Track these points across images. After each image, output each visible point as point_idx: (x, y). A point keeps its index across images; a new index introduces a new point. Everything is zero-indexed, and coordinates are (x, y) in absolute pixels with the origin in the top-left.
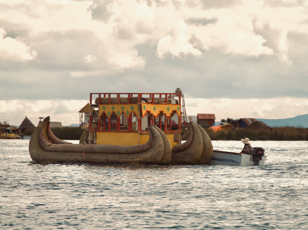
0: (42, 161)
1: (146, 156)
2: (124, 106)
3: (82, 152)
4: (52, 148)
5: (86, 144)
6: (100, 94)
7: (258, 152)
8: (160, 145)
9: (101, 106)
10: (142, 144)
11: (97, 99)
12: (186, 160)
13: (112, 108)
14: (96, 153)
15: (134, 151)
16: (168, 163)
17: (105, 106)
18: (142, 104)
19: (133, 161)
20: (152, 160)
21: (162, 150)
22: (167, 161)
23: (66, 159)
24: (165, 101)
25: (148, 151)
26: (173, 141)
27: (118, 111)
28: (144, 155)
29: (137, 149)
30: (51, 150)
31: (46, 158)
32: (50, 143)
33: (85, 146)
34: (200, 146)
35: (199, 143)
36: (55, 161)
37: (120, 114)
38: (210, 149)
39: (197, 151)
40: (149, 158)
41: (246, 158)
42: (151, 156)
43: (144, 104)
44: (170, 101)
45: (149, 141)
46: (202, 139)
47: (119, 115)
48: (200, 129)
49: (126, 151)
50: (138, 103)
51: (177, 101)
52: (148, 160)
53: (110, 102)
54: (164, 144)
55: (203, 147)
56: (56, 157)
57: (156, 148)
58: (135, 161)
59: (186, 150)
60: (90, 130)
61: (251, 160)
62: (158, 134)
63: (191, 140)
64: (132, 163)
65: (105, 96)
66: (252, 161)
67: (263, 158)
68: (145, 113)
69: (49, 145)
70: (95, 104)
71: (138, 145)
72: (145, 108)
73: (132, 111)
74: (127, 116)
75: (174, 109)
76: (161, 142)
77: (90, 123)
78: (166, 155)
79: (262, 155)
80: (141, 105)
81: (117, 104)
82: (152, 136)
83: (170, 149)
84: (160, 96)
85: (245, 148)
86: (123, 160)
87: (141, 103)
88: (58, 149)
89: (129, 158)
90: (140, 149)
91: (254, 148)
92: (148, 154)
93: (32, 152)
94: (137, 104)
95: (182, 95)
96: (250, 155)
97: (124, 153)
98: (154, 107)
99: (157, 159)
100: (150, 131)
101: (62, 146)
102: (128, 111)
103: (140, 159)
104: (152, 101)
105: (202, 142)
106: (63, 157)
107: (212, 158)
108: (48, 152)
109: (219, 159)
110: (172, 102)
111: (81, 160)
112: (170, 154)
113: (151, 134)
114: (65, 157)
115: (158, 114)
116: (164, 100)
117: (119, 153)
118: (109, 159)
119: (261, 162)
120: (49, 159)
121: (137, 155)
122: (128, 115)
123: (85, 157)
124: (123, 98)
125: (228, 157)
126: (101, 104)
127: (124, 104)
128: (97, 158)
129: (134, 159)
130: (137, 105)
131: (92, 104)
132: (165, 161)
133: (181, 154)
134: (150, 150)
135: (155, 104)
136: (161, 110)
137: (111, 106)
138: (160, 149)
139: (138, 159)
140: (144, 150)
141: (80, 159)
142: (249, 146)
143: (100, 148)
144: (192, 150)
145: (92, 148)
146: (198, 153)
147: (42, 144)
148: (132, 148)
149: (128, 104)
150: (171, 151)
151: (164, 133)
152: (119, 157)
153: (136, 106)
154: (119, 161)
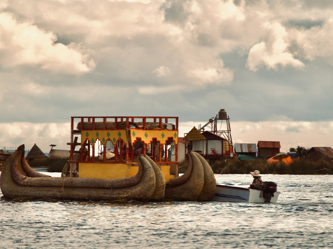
0: (15, 197)
1: (134, 191)
2: (110, 132)
3: (61, 187)
4: (27, 182)
5: (66, 177)
6: (82, 118)
7: (269, 187)
8: (151, 178)
9: (84, 132)
10: (130, 177)
11: (79, 124)
12: (183, 196)
13: (96, 135)
14: (77, 187)
15: (120, 186)
16: (161, 199)
17: (89, 131)
18: (131, 129)
19: (120, 197)
20: (141, 196)
21: (153, 184)
22: (160, 197)
23: (43, 195)
24: (160, 127)
25: (136, 186)
26: (169, 174)
27: (103, 138)
28: (133, 190)
29: (124, 183)
30: (26, 184)
31: (19, 194)
32: (25, 176)
33: (64, 180)
34: (200, 180)
35: (199, 176)
36: (30, 197)
37: (106, 141)
38: (212, 183)
39: (197, 185)
40: (138, 193)
41: (255, 194)
42: (140, 191)
43: (133, 130)
44: (165, 126)
45: (139, 173)
46: (203, 172)
47: (105, 143)
48: (201, 159)
49: (112, 186)
50: (127, 129)
51: (173, 126)
52: (136, 196)
53: (94, 127)
54: (156, 176)
55: (203, 181)
56: (31, 192)
57: (147, 181)
58: (121, 197)
59: (184, 184)
60: (72, 161)
61: (261, 196)
62: (148, 165)
63: (190, 172)
64: (119, 199)
65: (89, 120)
66: (262, 198)
67: (275, 194)
68: (134, 141)
69: (23, 179)
70: (77, 130)
71: (125, 179)
72: (134, 134)
73: (119, 138)
74: (113, 144)
75: (170, 136)
76: (153, 175)
77: (71, 152)
78: (158, 190)
79: (275, 190)
80: (129, 131)
81: (102, 129)
82: (141, 168)
83: (163, 182)
84: (155, 120)
85: (254, 182)
86: (108, 196)
87: (129, 129)
88: (33, 183)
89: (115, 194)
90: (128, 182)
91: (265, 182)
92: (137, 189)
93: (4, 187)
94: (125, 129)
95: (227, 118)
96: (260, 190)
97: (109, 188)
98: (146, 133)
99: (147, 195)
100: (139, 161)
101: (38, 180)
102: (114, 138)
103: (127, 195)
104: (144, 126)
105: (203, 175)
106: (39, 192)
107: (215, 194)
108: (22, 187)
109: (224, 195)
110: (168, 128)
111: (60, 196)
112: (163, 188)
113: (141, 166)
114: (41, 192)
115: (151, 141)
116: (158, 124)
117: (104, 188)
118: (91, 195)
119: (272, 199)
120: (23, 195)
121: (124, 190)
122: (114, 142)
123: (64, 192)
124: (109, 123)
125: (234, 193)
126: (84, 129)
127: (110, 130)
128: (78, 193)
129: (121, 195)
130: (125, 131)
131: (74, 130)
132: (157, 197)
133: (178, 189)
134: (139, 184)
135: (146, 129)
136: (155, 137)
137: (96, 131)
138: (151, 183)
139: (125, 194)
140: (132, 184)
141: (59, 194)
142: (259, 179)
143: (81, 182)
144: (190, 184)
145: (72, 182)
146: (198, 187)
147: (15, 178)
148: (118, 181)
149: (115, 130)
150: (164, 185)
151: (156, 164)
152: (103, 193)
153: (123, 133)
154: (104, 198)
